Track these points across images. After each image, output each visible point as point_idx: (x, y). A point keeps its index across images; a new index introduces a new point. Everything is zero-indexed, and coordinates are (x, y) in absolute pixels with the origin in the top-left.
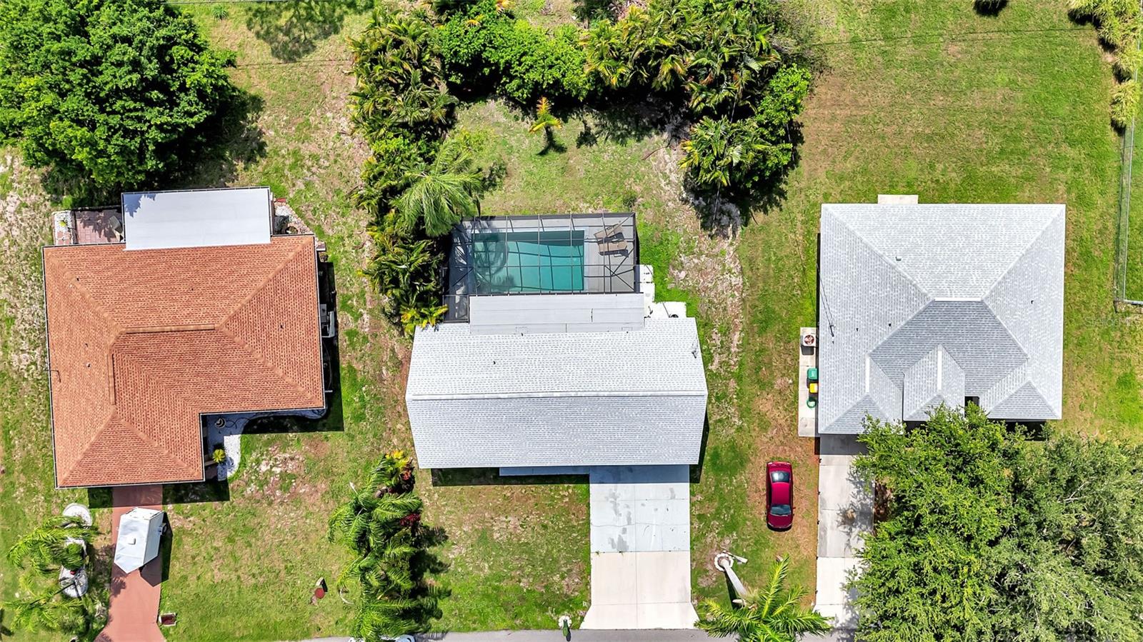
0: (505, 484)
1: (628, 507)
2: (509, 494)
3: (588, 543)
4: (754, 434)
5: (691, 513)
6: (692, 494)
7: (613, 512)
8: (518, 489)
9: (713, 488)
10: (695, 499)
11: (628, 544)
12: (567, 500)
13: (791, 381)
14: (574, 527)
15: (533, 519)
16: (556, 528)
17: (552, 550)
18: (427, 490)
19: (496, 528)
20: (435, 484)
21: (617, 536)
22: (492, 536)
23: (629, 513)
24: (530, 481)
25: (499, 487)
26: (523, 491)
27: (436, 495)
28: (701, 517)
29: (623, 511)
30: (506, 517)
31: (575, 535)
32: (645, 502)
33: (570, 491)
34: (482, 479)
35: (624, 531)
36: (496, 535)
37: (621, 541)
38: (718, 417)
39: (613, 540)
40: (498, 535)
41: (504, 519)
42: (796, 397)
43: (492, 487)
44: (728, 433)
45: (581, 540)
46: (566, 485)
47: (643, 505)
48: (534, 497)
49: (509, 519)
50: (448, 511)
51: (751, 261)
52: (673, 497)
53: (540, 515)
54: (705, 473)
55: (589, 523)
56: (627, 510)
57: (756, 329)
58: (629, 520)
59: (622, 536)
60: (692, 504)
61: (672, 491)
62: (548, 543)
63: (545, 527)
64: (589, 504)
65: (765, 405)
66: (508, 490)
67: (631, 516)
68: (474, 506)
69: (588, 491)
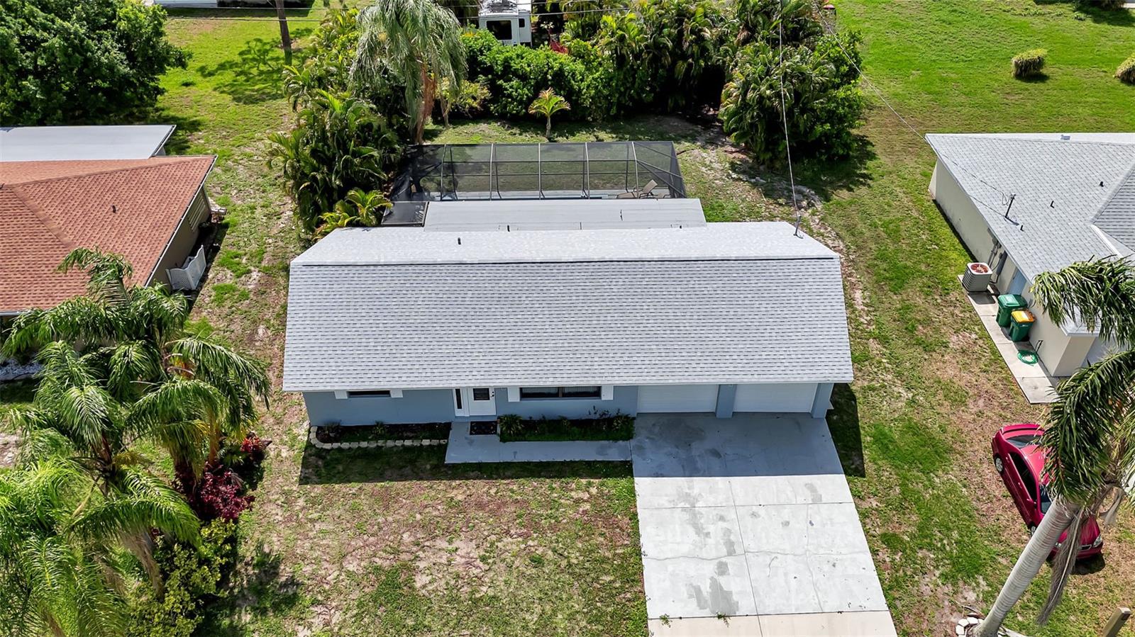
0: (453, 478)
1: (722, 518)
2: (460, 497)
3: (640, 598)
4: (943, 410)
5: (867, 532)
6: (857, 496)
7: (691, 530)
8: (481, 488)
9: (898, 489)
10: (865, 505)
11: (735, 598)
12: (587, 506)
13: (974, 336)
14: (604, 560)
15: (510, 544)
16: (564, 563)
17: (554, 612)
18: (284, 493)
19: (422, 565)
20: (304, 480)
21: (708, 582)
22: (409, 583)
23: (728, 532)
24: (508, 473)
25: (441, 485)
26: (493, 491)
27: (301, 502)
28: (890, 541)
29: (715, 529)
30: (450, 542)
31: (608, 578)
32: (762, 511)
33: (594, 491)
34: (408, 470)
35: (722, 569)
36: (420, 580)
37: (719, 592)
39: (698, 591)
40: (426, 579)
41: (444, 545)
42: (995, 352)
43: (426, 484)
44: (894, 406)
45: (622, 590)
46: (584, 481)
47: (754, 515)
48: (517, 501)
49: (457, 544)
50: (321, 531)
52: (817, 500)
53: (526, 537)
54: (874, 462)
55: (638, 553)
56: (724, 525)
57: (886, 288)
58: (730, 546)
59: (722, 580)
60: (864, 515)
61: (812, 488)
62: (545, 597)
63: (538, 562)
64: (635, 515)
65: (948, 369)
66: (459, 491)
67: (732, 538)
68: (381, 519)
69: (632, 491)
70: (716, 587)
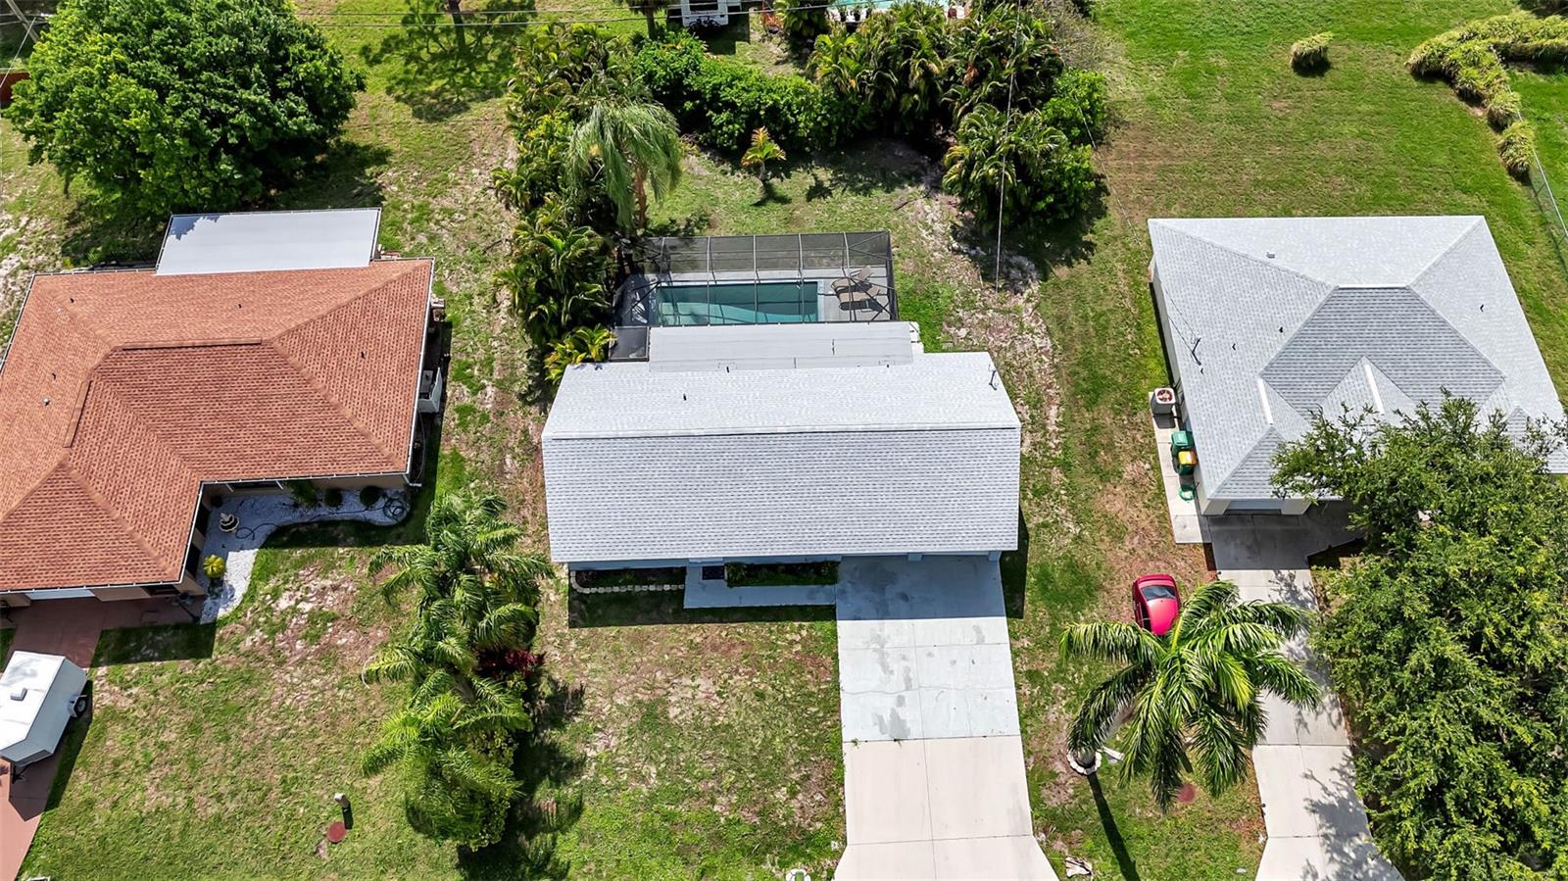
0: (691, 622)
1: (904, 658)
2: (698, 640)
3: (837, 725)
4: (1102, 547)
5: (1015, 669)
6: (1013, 636)
7: (879, 669)
8: (715, 631)
9: (1048, 629)
10: (1018, 645)
11: (908, 725)
12: (799, 648)
13: (1147, 466)
14: (811, 694)
15: (739, 681)
16: (781, 697)
17: (774, 737)
18: (558, 635)
19: (673, 699)
20: (572, 624)
21: (889, 712)
22: (665, 712)
23: (908, 670)
24: (736, 617)
25: (682, 628)
26: (724, 634)
27: (573, 644)
28: (1033, 676)
29: (897, 667)
30: (693, 679)
31: (814, 710)
32: (935, 651)
33: (804, 633)
34: (654, 615)
35: (901, 701)
36: (673, 712)
37: (897, 721)
38: (1041, 520)
39: (881, 718)
40: (677, 711)
41: (689, 682)
42: (1161, 486)
43: (670, 627)
44: (1061, 544)
45: (824, 719)
46: (796, 624)
47: (930, 655)
48: (743, 643)
49: (697, 682)
50: (592, 670)
51: (1061, 320)
52: (981, 641)
53: (752, 675)
54: (1032, 602)
55: (837, 688)
56: (904, 663)
57: (1081, 403)
58: (908, 680)
59: (899, 710)
60: (1015, 654)
61: (978, 629)
62: (767, 724)
63: (761, 696)
64: (837, 655)
65: (1115, 503)
66: (696, 633)
67: (911, 675)
68: (638, 660)
69: (835, 634)
70: (895, 716)
